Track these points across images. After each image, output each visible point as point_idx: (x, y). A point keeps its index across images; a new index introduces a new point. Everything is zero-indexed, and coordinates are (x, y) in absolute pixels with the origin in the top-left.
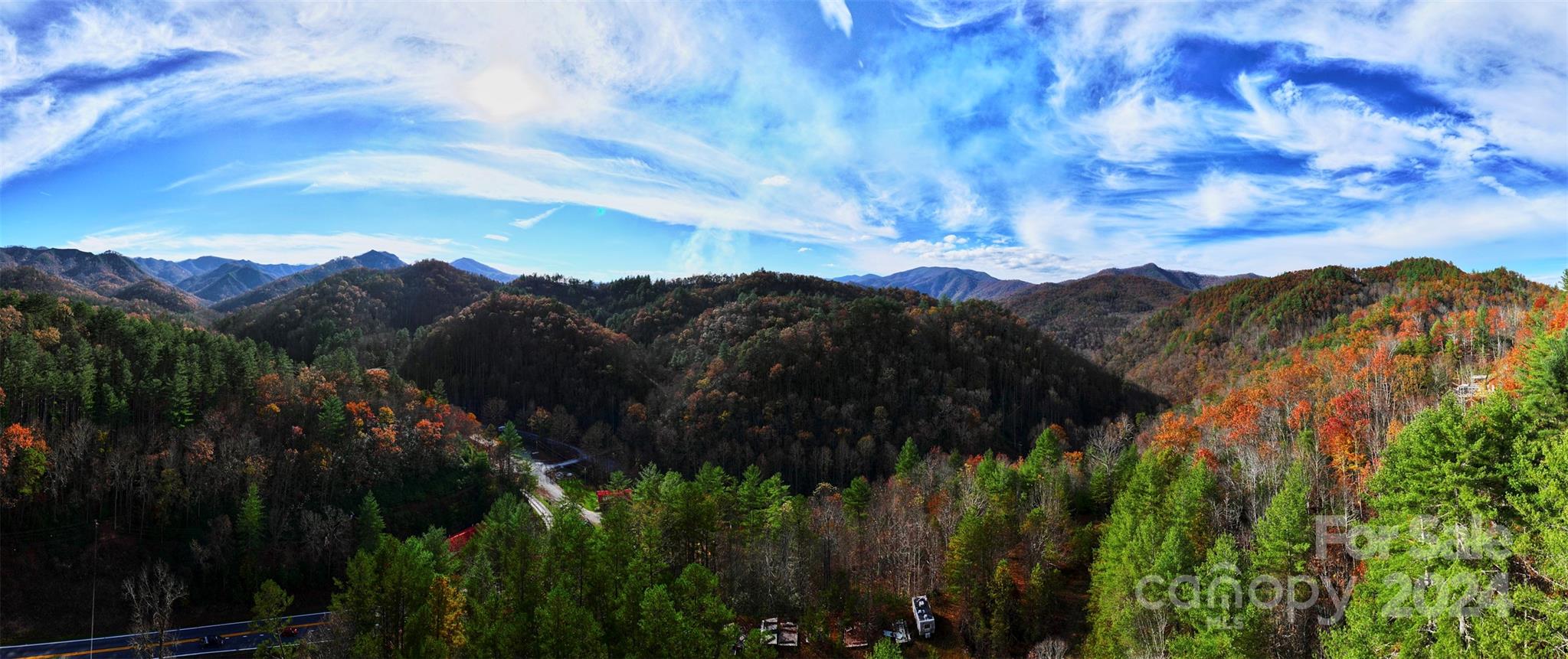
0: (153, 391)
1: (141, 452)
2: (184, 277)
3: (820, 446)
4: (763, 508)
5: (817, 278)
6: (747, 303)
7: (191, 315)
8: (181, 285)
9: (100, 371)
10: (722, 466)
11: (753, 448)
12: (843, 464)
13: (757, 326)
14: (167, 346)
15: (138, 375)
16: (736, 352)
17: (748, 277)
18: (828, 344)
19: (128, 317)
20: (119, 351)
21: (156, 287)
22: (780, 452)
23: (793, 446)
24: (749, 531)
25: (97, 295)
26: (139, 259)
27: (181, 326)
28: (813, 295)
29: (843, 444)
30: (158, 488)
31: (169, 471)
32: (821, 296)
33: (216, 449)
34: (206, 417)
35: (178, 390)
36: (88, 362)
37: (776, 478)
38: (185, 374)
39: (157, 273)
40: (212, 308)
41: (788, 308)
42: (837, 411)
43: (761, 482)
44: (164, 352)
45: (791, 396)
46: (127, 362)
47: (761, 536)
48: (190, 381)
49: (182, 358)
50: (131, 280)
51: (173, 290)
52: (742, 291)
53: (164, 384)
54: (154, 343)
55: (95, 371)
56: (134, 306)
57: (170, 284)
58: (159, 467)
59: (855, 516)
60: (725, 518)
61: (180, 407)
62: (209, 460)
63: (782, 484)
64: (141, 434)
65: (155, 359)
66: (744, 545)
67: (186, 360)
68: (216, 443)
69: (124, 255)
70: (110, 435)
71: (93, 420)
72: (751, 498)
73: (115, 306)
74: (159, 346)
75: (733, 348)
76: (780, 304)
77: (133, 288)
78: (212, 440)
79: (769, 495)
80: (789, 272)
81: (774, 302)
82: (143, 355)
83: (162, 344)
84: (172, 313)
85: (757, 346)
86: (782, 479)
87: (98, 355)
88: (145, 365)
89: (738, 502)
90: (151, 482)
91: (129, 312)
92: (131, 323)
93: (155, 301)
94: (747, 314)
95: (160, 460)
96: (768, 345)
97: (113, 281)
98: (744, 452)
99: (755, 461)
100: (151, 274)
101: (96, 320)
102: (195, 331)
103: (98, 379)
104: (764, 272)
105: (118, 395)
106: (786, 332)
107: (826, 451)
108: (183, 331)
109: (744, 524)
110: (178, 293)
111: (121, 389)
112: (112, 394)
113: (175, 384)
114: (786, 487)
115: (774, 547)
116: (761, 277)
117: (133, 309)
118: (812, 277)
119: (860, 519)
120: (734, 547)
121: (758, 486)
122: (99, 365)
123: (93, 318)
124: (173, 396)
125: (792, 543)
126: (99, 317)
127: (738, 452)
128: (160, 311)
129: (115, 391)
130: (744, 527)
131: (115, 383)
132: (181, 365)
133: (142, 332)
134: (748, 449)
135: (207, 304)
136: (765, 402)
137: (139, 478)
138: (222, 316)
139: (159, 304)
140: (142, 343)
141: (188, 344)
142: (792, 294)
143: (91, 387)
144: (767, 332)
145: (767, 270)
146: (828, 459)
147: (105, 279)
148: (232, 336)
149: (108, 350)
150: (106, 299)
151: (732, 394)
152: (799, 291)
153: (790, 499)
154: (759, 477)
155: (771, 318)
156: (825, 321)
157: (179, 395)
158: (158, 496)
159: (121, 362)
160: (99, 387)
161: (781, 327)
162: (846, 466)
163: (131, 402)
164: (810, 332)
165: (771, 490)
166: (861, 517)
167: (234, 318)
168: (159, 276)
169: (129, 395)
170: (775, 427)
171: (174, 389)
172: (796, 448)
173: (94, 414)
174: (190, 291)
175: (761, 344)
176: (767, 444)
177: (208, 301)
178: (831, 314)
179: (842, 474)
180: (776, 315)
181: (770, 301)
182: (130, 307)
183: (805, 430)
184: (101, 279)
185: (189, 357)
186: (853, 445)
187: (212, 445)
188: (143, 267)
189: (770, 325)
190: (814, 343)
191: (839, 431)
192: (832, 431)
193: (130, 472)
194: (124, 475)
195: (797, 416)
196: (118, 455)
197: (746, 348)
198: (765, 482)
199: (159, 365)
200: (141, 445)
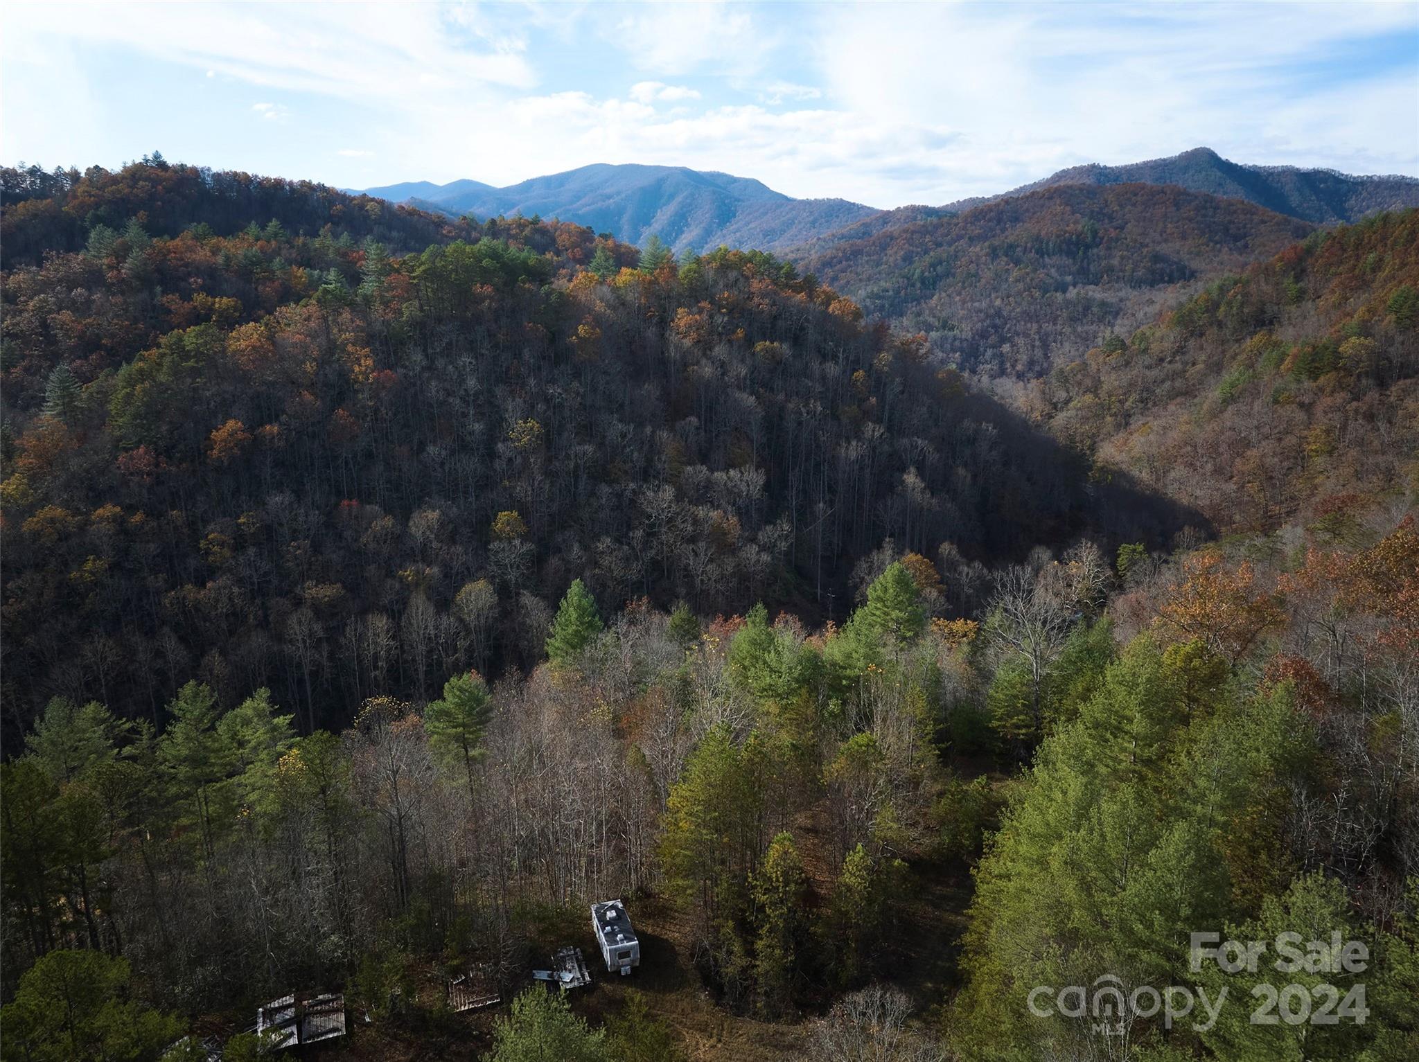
3: (363, 612)
4: (230, 775)
5: (321, 188)
6: (121, 254)
10: (100, 700)
11: (182, 639)
12: (422, 648)
13: (160, 321)
16: (104, 397)
17: (114, 179)
18: (363, 365)
22: (258, 641)
23: (293, 621)
24: (198, 835)
28: (315, 234)
29: (420, 607)
32: (336, 236)
37: (257, 703)
41: (246, 272)
42: (398, 531)
43: (220, 717)
45: (276, 500)
47: (233, 838)
52: (97, 220)
59: (457, 757)
60: (129, 822)
63: (275, 714)
66: (191, 868)
72: (195, 760)
75: (93, 386)
76: (220, 259)
79: (241, 744)
80: (239, 169)
81: (201, 255)
85: (162, 378)
86: (271, 700)
89: (160, 777)
94: (123, 287)
96: (195, 372)
98: (159, 654)
99: (193, 671)
104: (162, 166)
106: (247, 336)
107: (380, 622)
109: (185, 821)
114: (281, 721)
115: (269, 857)
116: (155, 182)
118: (306, 185)
119: (470, 761)
120: (164, 878)
121: (213, 728)
125: (315, 838)
127: (141, 656)
130: (185, 829)
134: (170, 643)
136: (206, 522)
142: (253, 228)
144: (191, 337)
145: (171, 160)
146: (383, 641)
151: (108, 510)
152: (274, 222)
153: (298, 745)
154: (213, 707)
155: (199, 298)
156: (352, 305)
161: (229, 322)
162: (430, 652)
164: (313, 335)
165: (247, 733)
166: (474, 759)
170: (240, 581)
172: (299, 625)
175: (176, 372)
176: (224, 626)
178: (369, 286)
179: (422, 669)
180: (212, 291)
181: (191, 250)
183: (321, 581)
186: (444, 603)
189: (197, 318)
190: (322, 363)
191: (408, 573)
192: (390, 574)
195: (297, 549)
197: (131, 382)
198: (229, 714)
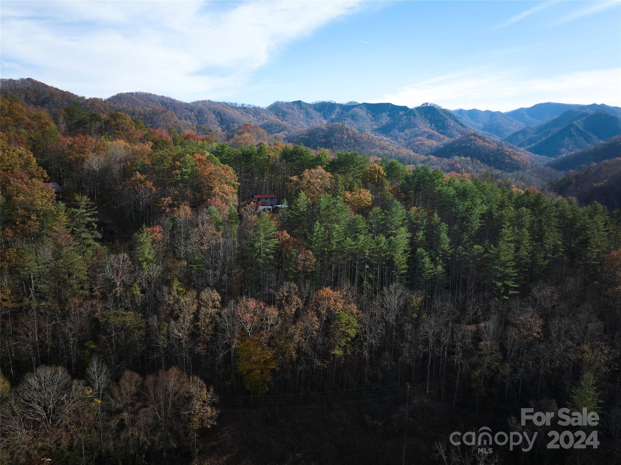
0: (474, 258)
1: (458, 321)
2: (516, 129)
7: (521, 173)
8: (510, 139)
9: (414, 235)
14: (491, 208)
15: (456, 241)
19: (447, 177)
20: (436, 215)
21: (480, 142)
25: (412, 153)
26: (461, 111)
27: (508, 186)
30: (474, 359)
31: (486, 344)
33: (545, 328)
34: (534, 291)
35: (503, 258)
36: (402, 226)
38: (511, 242)
39: (481, 125)
40: (550, 165)
44: (487, 217)
46: (444, 226)
48: (517, 249)
49: (508, 224)
50: (450, 136)
51: (500, 145)
53: (486, 251)
54: (475, 205)
55: (409, 235)
56: (453, 165)
57: (498, 139)
58: (477, 338)
61: (504, 277)
62: (534, 338)
64: (458, 301)
65: (476, 224)
67: (513, 225)
68: (546, 320)
69: (444, 107)
70: (424, 301)
71: (407, 285)
73: (432, 164)
74: (480, 209)
77: (453, 143)
78: (541, 317)
82: (463, 219)
83: (485, 208)
84: (498, 172)
87: (413, 218)
88: (464, 229)
90: (467, 353)
91: (448, 171)
92: (450, 184)
93: (478, 158)
95: (478, 330)
97: (430, 137)
100: (474, 127)
101: (411, 180)
102: (527, 193)
103: (413, 244)
105: (433, 260)
108: (512, 193)
110: (506, 148)
111: (437, 255)
112: (427, 260)
113: (499, 252)
117: (452, 168)
122: (413, 228)
123: (407, 178)
124: (496, 264)
126: (413, 177)
128: (484, 169)
129: (430, 257)
131: (431, 248)
132: (507, 231)
133: (463, 194)
135: (542, 160)
137: (454, 347)
138: (561, 175)
139: (483, 161)
140: (462, 205)
141: (517, 207)
143: (405, 251)
147: (420, 135)
148: (574, 200)
149: (423, 213)
150: (423, 157)
157: (503, 265)
158: (474, 366)
159: (437, 225)
160: (413, 252)
163: (447, 269)
167: (577, 177)
168: (484, 129)
169: (445, 261)
171: (498, 257)
173: (407, 279)
174: (521, 145)
177: (544, 157)
182: (449, 165)
184: (417, 135)
185: (517, 223)
187: (540, 322)
188: (465, 120)
193: (445, 340)
194: (438, 342)
196: (432, 322)
199: (481, 230)
200: (458, 313)
